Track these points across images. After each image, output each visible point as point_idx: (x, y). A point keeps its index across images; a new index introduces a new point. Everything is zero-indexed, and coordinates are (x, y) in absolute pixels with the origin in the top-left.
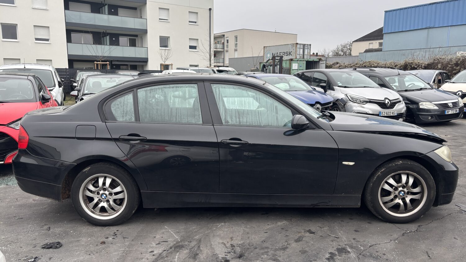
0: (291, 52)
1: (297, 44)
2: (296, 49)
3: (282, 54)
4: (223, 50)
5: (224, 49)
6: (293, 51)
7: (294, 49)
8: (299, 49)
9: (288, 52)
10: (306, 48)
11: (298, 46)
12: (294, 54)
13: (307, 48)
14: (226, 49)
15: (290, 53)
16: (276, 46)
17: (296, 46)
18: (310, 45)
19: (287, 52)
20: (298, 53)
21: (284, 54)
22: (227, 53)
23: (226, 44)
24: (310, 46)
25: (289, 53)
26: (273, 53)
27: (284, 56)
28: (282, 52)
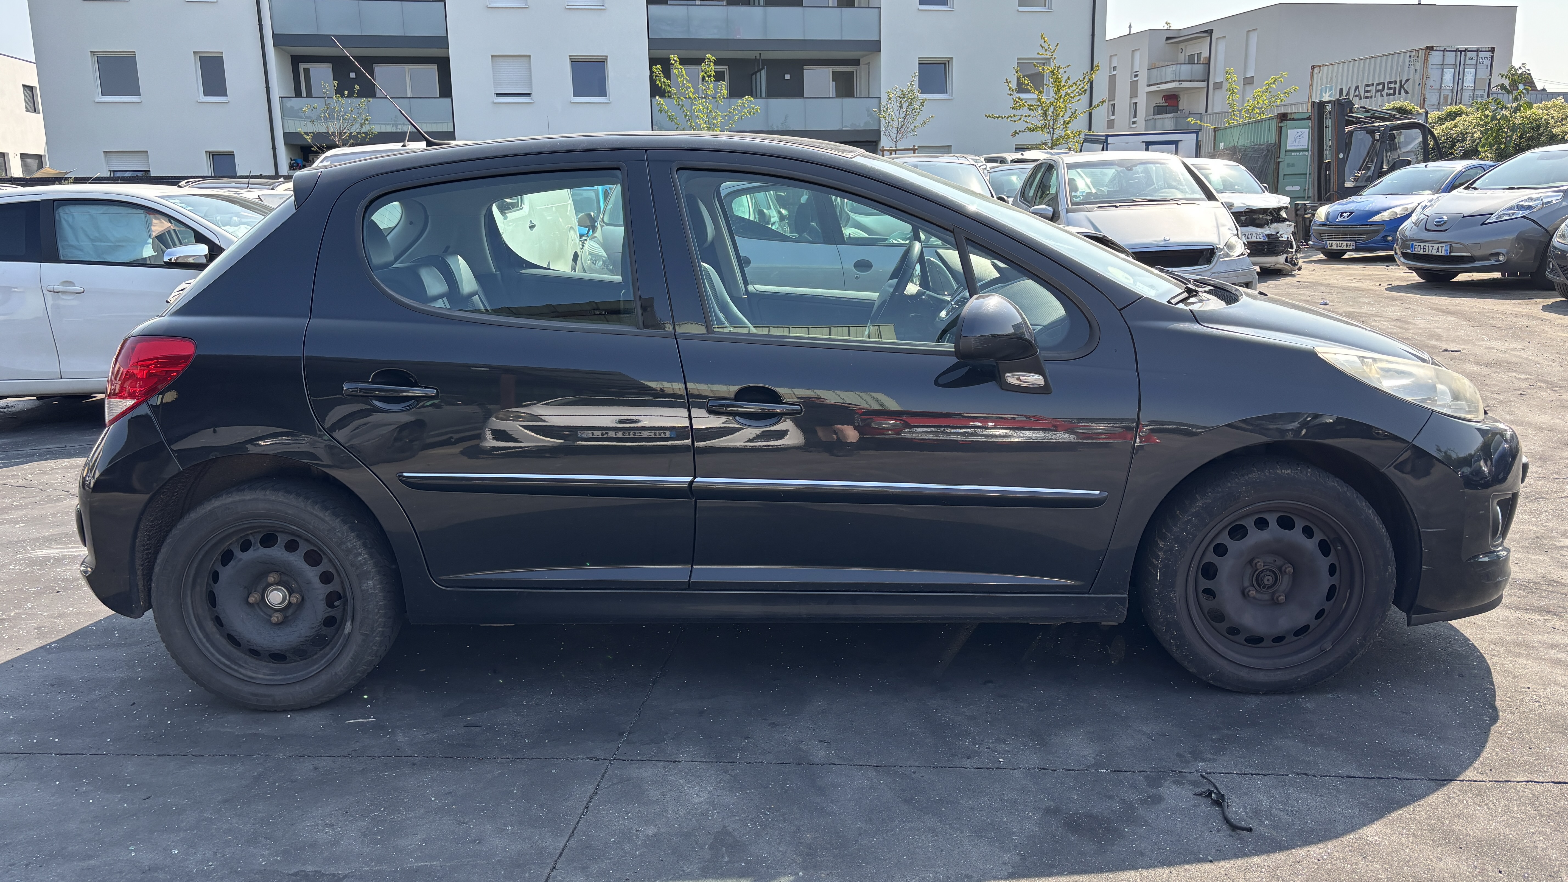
0: (1408, 80)
1: (1430, 48)
2: (1425, 67)
3: (1373, 89)
4: (1203, 84)
5: (1208, 80)
6: (1411, 77)
7: (1416, 71)
8: (1438, 68)
10: (1468, 62)
11: (1435, 57)
12: (1418, 88)
13: (1474, 62)
14: (1214, 79)
15: (1401, 86)
16: (1355, 60)
17: (1426, 59)
18: (1492, 50)
19: (1390, 83)
20: (1433, 82)
21: (1381, 91)
24: (1489, 54)
25: (1397, 86)
26: (1341, 90)
27: (1382, 96)
28: (1373, 85)
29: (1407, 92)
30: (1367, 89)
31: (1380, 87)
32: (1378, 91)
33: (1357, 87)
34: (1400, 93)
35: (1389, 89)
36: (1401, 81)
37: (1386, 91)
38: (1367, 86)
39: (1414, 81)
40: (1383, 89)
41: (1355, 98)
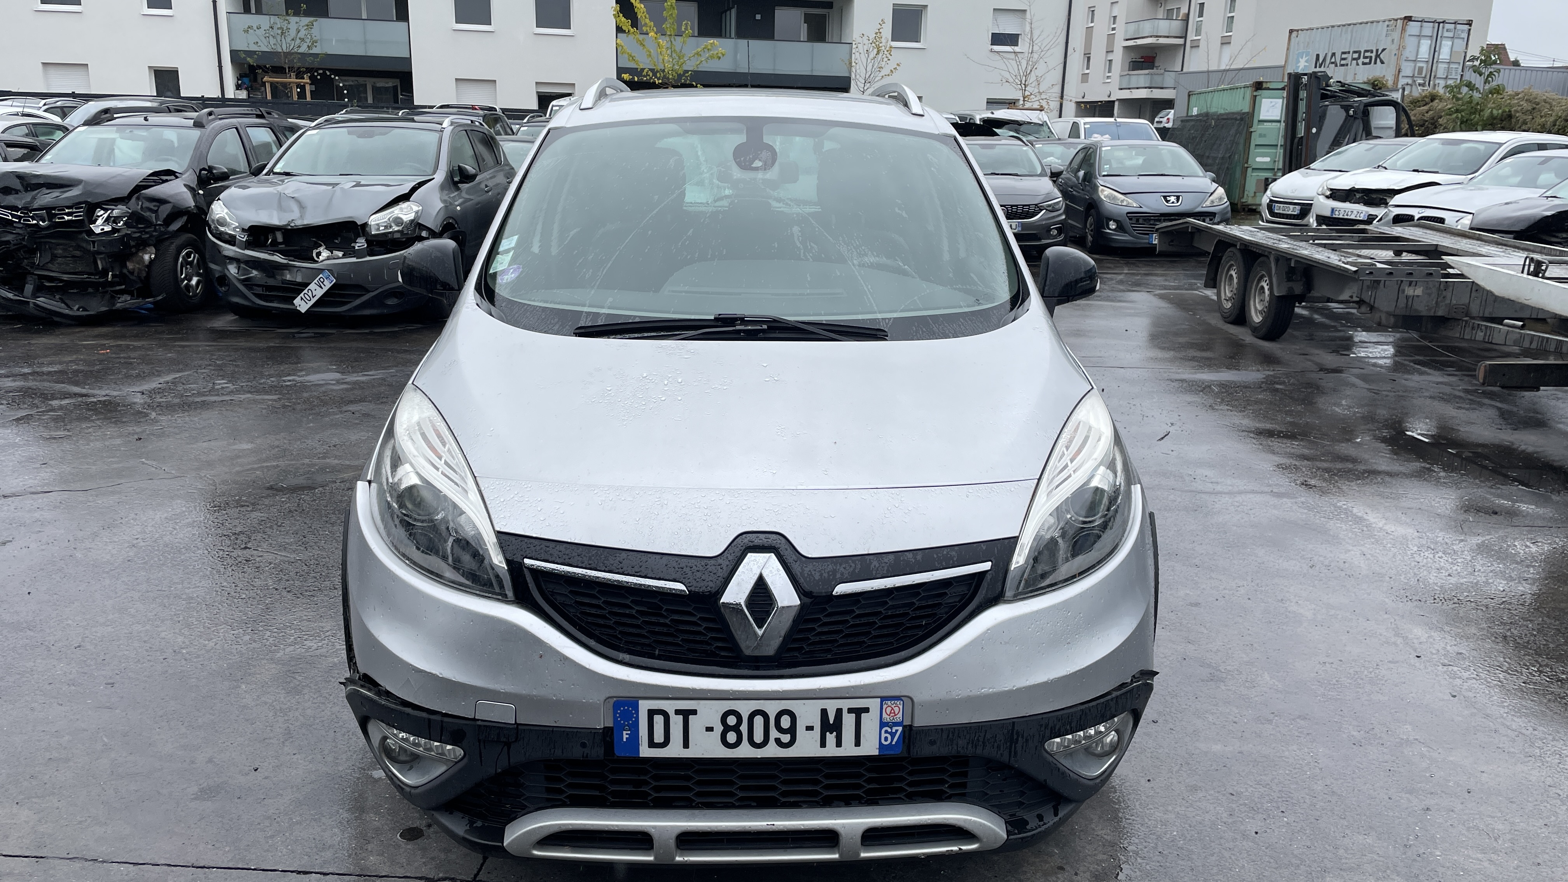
0: (1384, 50)
1: (1409, 19)
2: (1402, 37)
4: (1180, 41)
5: (1185, 37)
6: (1389, 46)
7: (1393, 40)
8: (1415, 40)
9: (1372, 52)
10: (1446, 34)
11: (1413, 27)
12: (1394, 59)
13: (1451, 34)
14: (1191, 36)
15: (1378, 56)
16: (1333, 27)
17: (1403, 29)
18: (1470, 23)
19: (1366, 51)
20: (1409, 53)
21: (1357, 59)
22: (1194, 49)
23: (1194, 18)
24: (1467, 27)
25: (1373, 55)
26: (1318, 56)
27: (1358, 64)
28: (1349, 52)
29: (1382, 62)
30: (1344, 56)
31: (1356, 56)
32: (1354, 59)
33: (1334, 54)
34: (1375, 63)
35: (1365, 57)
36: (1377, 50)
37: (1362, 60)
38: (1344, 53)
39: (1391, 51)
40: (1359, 58)
41: (1331, 65)
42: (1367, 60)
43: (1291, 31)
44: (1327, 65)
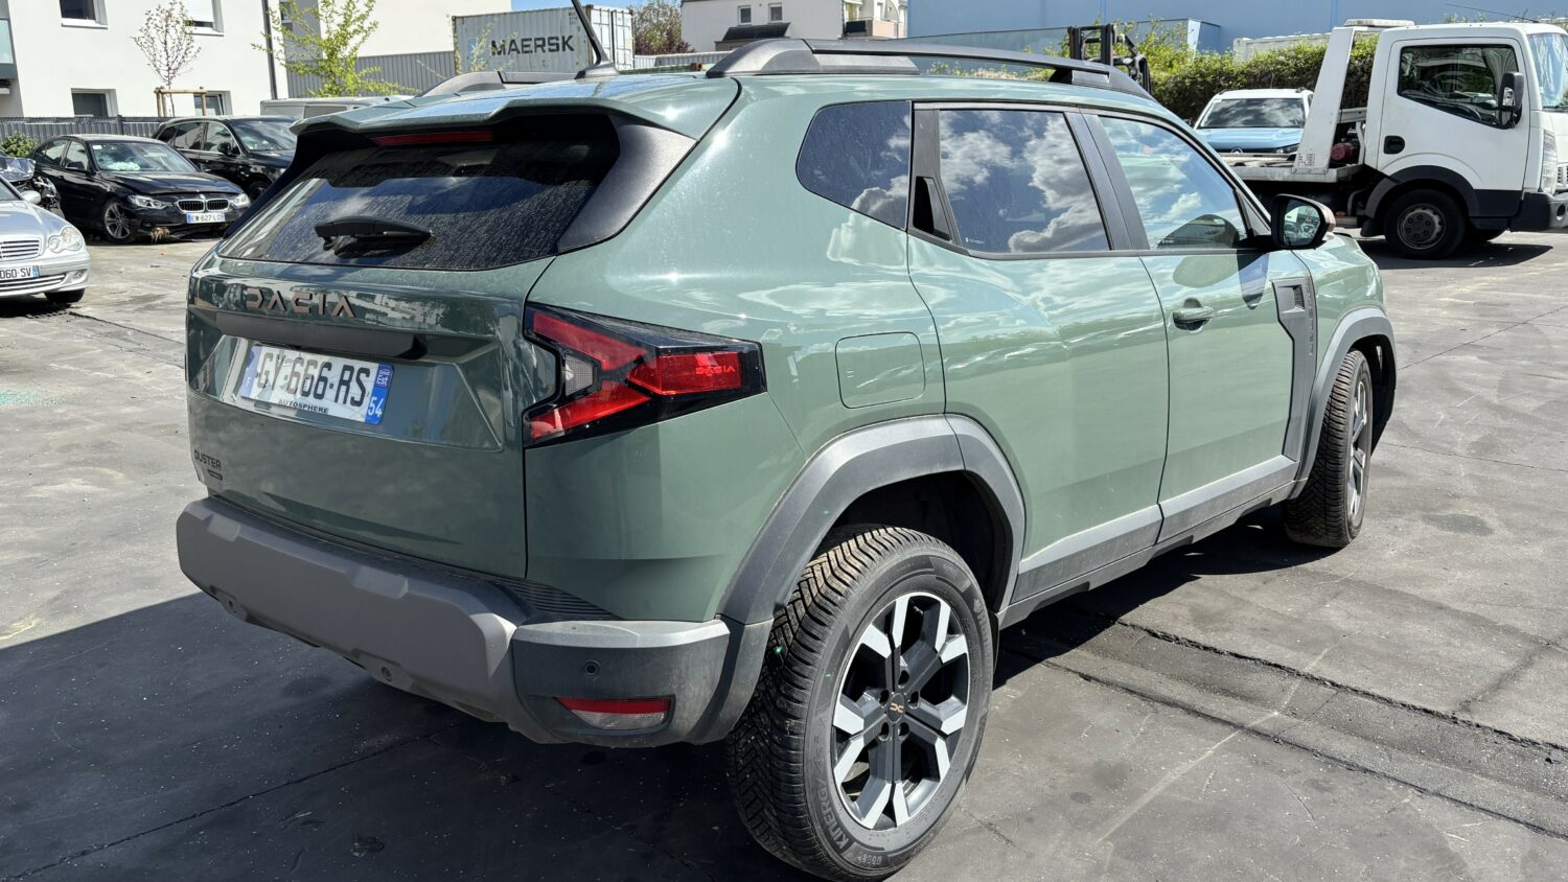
0: (570, 37)
3: (532, 43)
6: (574, 33)
7: (578, 28)
8: (599, 27)
9: (557, 39)
10: (618, 22)
11: (595, 16)
12: (584, 47)
13: (621, 23)
15: (565, 43)
16: (505, 14)
19: (552, 38)
21: (542, 46)
24: (628, 16)
25: (560, 42)
26: (494, 44)
27: (544, 51)
28: (531, 40)
29: (572, 49)
30: (525, 43)
31: (540, 43)
32: (539, 46)
33: (513, 41)
34: (564, 49)
35: (553, 44)
36: (563, 38)
37: (547, 47)
38: (523, 40)
39: (578, 38)
40: (544, 44)
41: (512, 52)
42: (554, 47)
43: (455, 19)
44: (507, 52)
